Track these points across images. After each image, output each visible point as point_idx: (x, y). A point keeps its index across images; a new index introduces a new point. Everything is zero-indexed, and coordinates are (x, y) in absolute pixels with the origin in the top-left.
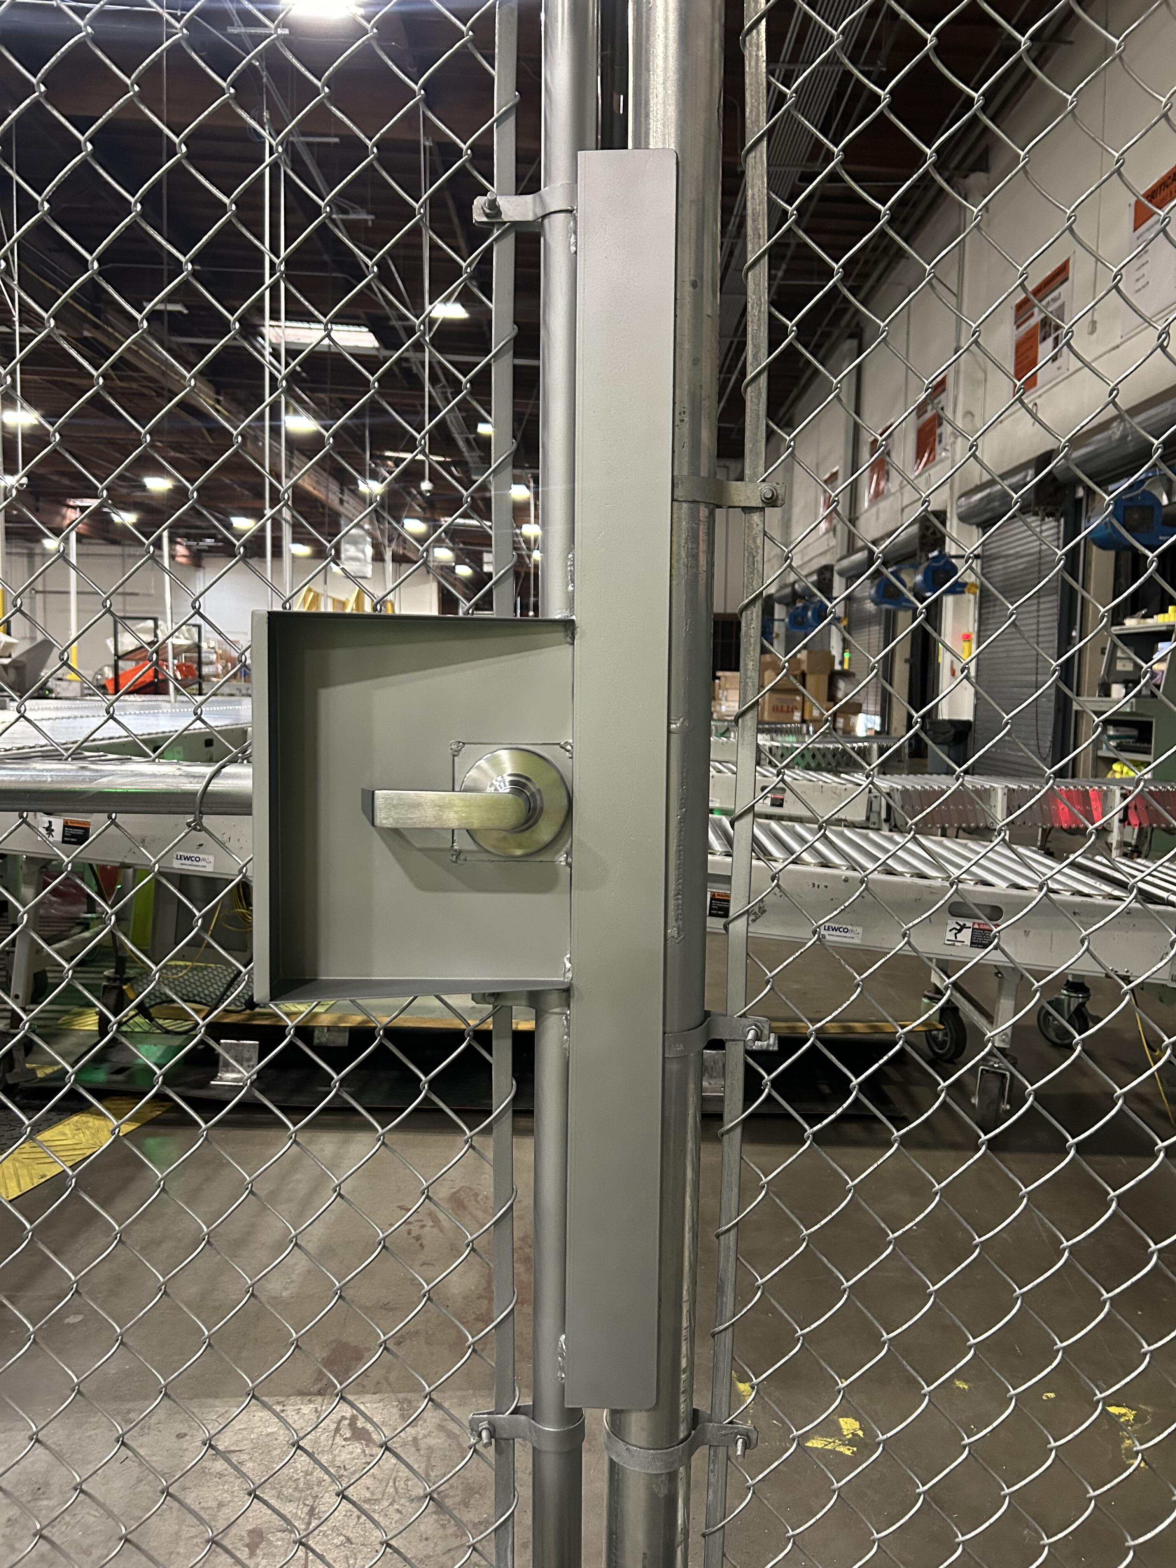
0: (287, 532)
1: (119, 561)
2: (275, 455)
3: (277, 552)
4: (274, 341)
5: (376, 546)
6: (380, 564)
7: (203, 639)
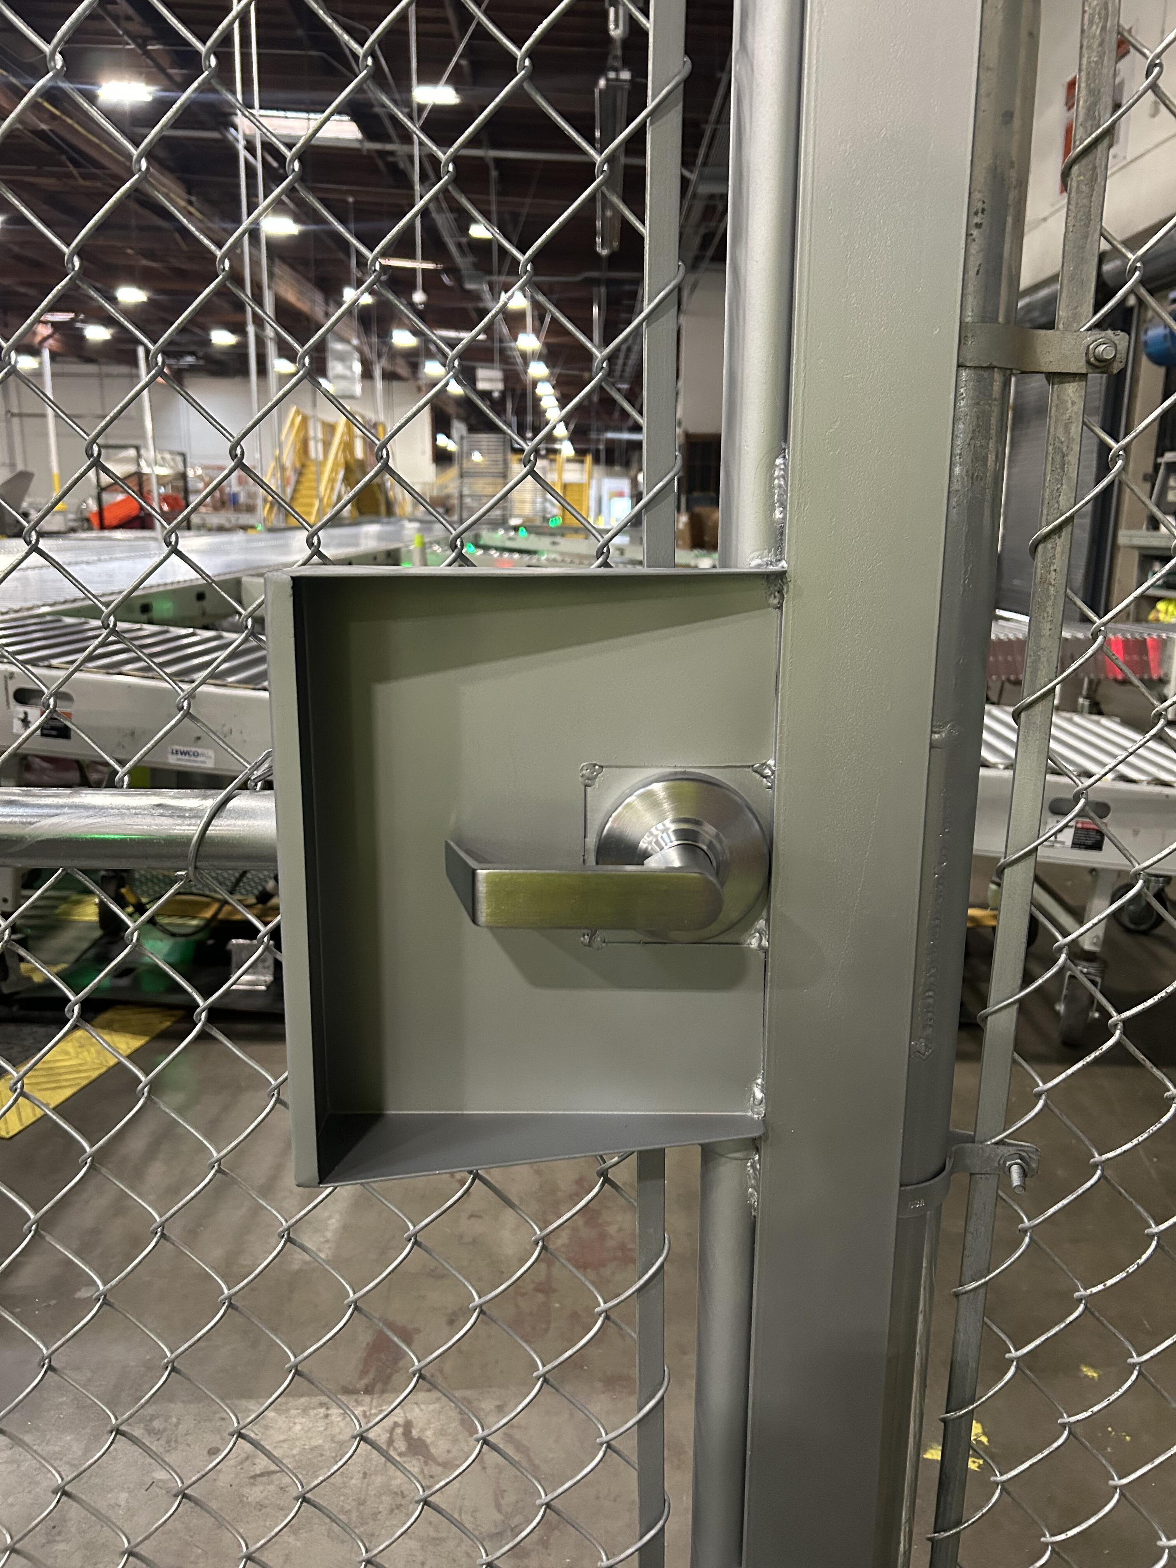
0: (271, 349)
1: (95, 381)
2: (255, 263)
3: (262, 370)
4: (248, 132)
5: (365, 362)
6: (368, 383)
7: (189, 464)
